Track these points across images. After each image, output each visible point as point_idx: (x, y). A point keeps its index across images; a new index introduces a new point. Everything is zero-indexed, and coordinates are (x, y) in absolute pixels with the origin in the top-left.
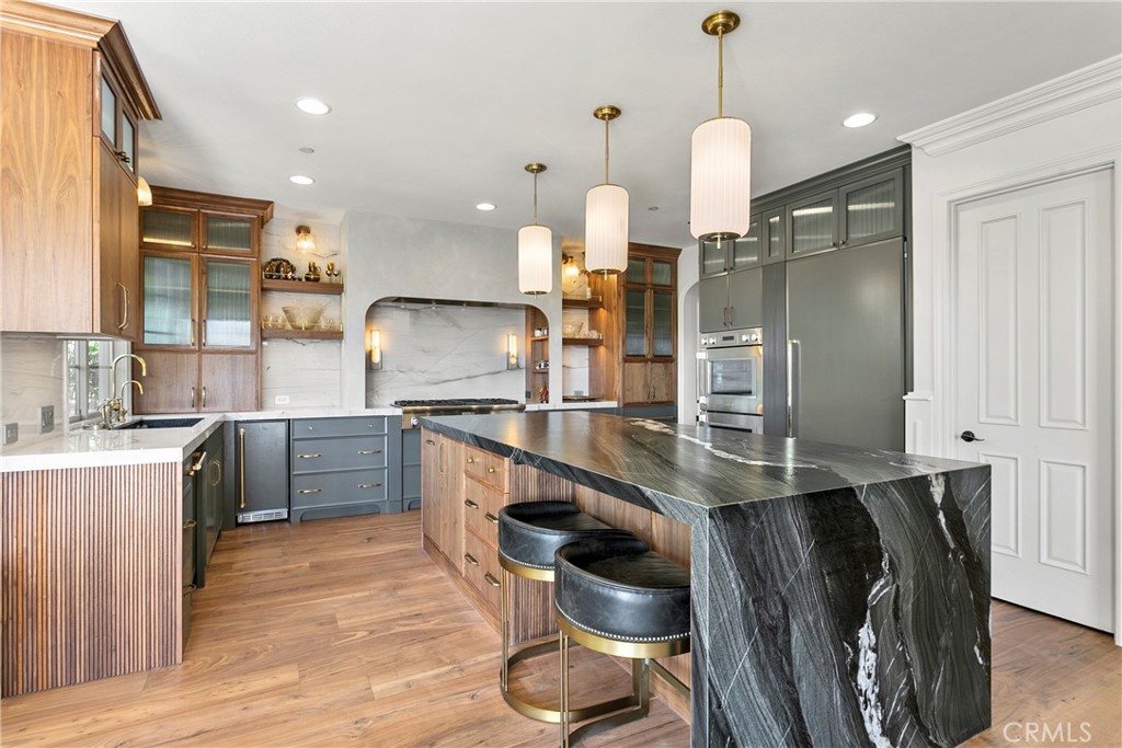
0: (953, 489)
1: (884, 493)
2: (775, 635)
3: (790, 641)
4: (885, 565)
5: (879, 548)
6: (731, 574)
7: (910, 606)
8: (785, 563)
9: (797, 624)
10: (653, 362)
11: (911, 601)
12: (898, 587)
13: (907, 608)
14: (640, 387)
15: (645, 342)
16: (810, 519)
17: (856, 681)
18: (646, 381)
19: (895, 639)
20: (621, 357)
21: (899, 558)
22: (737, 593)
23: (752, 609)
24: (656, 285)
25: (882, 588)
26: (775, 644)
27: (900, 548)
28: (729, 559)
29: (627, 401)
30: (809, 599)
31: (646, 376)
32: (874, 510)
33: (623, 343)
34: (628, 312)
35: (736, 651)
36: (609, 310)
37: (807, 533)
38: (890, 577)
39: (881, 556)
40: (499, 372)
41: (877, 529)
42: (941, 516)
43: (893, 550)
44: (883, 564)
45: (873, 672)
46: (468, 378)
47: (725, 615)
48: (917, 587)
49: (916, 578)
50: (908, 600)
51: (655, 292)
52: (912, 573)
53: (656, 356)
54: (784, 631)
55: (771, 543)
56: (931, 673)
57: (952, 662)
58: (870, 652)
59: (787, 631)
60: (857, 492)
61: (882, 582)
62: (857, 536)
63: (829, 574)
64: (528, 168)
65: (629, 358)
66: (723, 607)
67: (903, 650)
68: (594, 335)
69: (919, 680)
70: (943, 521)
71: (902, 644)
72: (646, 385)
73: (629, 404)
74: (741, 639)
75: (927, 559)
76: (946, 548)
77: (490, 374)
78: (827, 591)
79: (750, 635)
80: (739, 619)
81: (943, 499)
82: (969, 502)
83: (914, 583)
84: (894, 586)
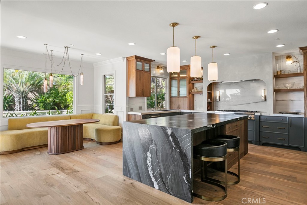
1: (153, 128)
2: (132, 144)
3: (134, 147)
4: (153, 142)
6: (125, 132)
8: (133, 134)
13: (160, 154)
17: (147, 161)
19: (156, 159)
21: (157, 143)
22: (126, 135)
25: (153, 147)
27: (158, 140)
38: (155, 145)
39: (153, 140)
40: (259, 102)
42: (170, 137)
43: (156, 140)
45: (151, 162)
48: (162, 151)
49: (162, 149)
50: (160, 153)
52: (161, 147)
56: (167, 174)
57: (174, 175)
58: (150, 158)
61: (153, 145)
67: (158, 163)
69: (163, 172)
70: (171, 139)
71: (158, 161)
75: (166, 146)
76: (173, 146)
79: (128, 142)
81: (171, 134)
82: (181, 137)
83: (162, 150)
84: (156, 148)
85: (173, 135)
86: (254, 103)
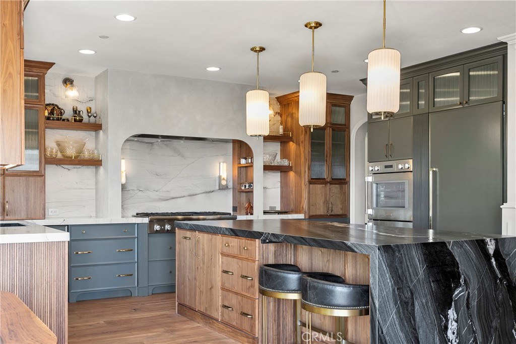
0: (500, 248)
1: (462, 246)
2: (407, 305)
3: (414, 310)
4: (462, 281)
5: (459, 273)
6: (387, 275)
7: (475, 303)
8: (412, 274)
9: (418, 302)
10: (331, 184)
11: (476, 300)
12: (469, 293)
13: (474, 303)
14: (321, 203)
15: (325, 168)
16: (424, 255)
17: (447, 334)
18: (326, 198)
19: (467, 318)
20: (307, 180)
21: (469, 279)
22: (390, 284)
23: (396, 292)
24: (333, 124)
25: (460, 292)
26: (407, 310)
27: (470, 274)
28: (387, 269)
29: (311, 214)
30: (423, 292)
31: (326, 195)
32: (456, 254)
33: (309, 169)
34: (313, 145)
35: (390, 310)
36: (298, 144)
37: (422, 261)
38: (465, 287)
39: (460, 277)
40: (213, 191)
41: (458, 263)
42: (493, 260)
43: (466, 274)
44: (461, 280)
45: (455, 332)
46: (189, 196)
47: (385, 293)
48: (479, 294)
49: (479, 289)
50: (474, 300)
51: (333, 130)
52: (477, 287)
53: (333, 179)
54: (411, 305)
55: (405, 264)
56: (487, 338)
57: (499, 335)
58: (454, 323)
59: (413, 304)
60: (447, 244)
61: (460, 289)
62: (447, 265)
63: (433, 281)
64: (252, 49)
65: (313, 181)
66: (384, 289)
67: (472, 324)
68: (286, 163)
69: (481, 340)
70: (494, 263)
71: (471, 321)
72: (326, 202)
73: (313, 216)
74: (392, 305)
75: (485, 281)
76: (496, 277)
77: (206, 192)
78: (432, 290)
79: (396, 304)
80: (391, 296)
81: (494, 252)
82: (510, 254)
83: (478, 292)
84: (467, 292)
85: (497, 253)
86: (202, 193)
